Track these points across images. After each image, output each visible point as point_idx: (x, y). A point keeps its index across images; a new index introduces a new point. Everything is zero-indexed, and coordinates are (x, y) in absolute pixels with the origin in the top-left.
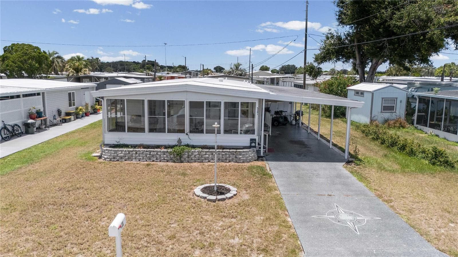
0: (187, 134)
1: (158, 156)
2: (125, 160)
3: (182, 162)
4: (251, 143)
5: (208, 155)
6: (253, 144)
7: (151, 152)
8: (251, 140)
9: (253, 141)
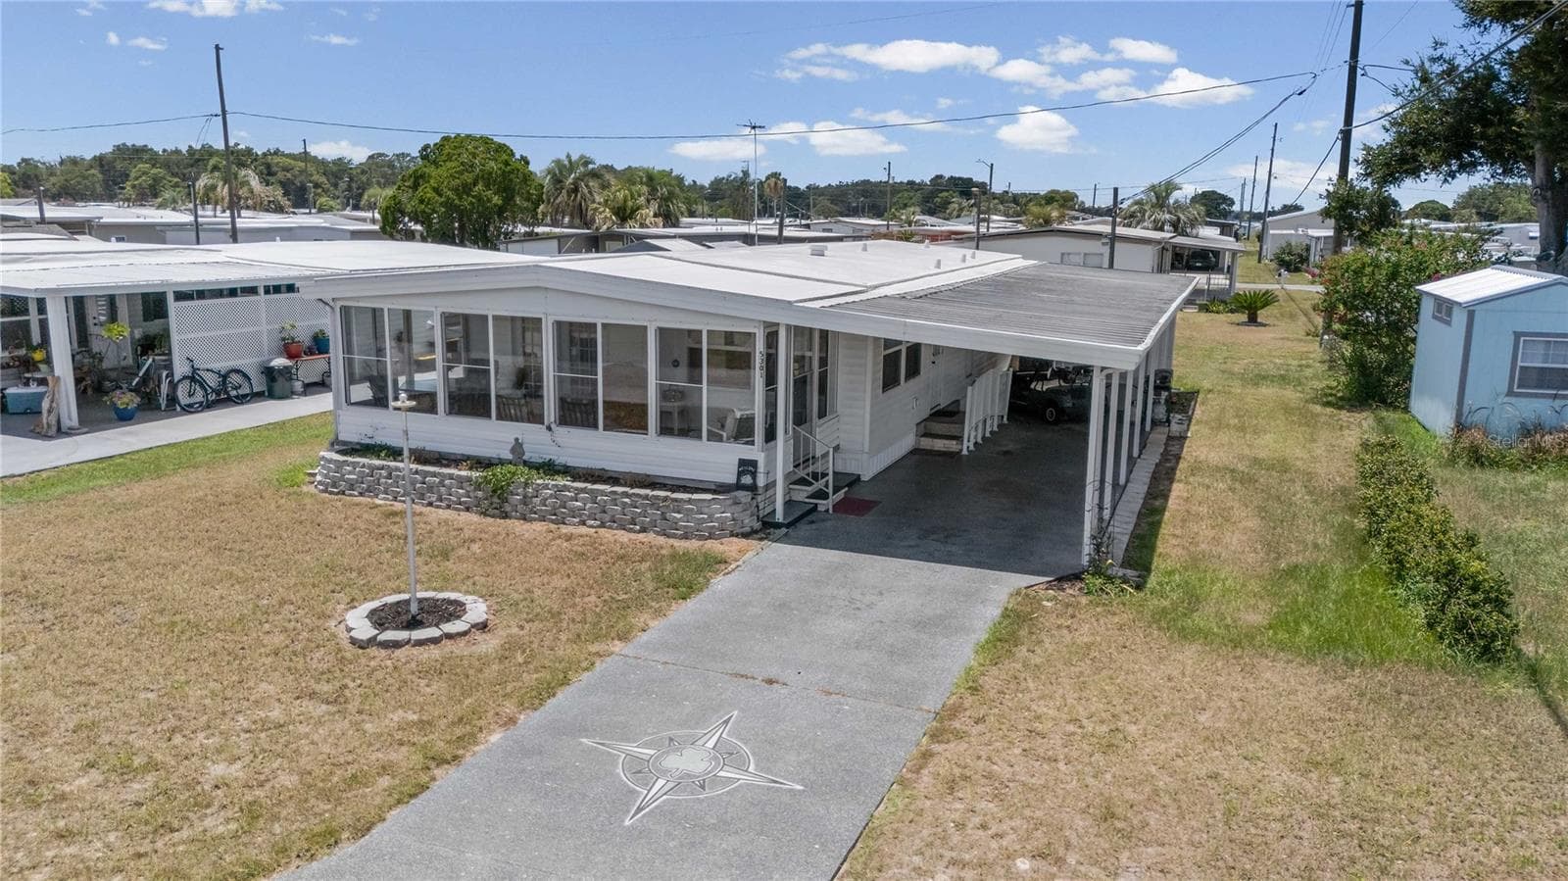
0: (549, 428)
1: (443, 489)
2: (361, 494)
3: (506, 516)
4: (740, 474)
5: (583, 500)
6: (747, 480)
7: (426, 474)
8: (742, 463)
9: (747, 466)
